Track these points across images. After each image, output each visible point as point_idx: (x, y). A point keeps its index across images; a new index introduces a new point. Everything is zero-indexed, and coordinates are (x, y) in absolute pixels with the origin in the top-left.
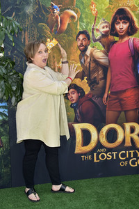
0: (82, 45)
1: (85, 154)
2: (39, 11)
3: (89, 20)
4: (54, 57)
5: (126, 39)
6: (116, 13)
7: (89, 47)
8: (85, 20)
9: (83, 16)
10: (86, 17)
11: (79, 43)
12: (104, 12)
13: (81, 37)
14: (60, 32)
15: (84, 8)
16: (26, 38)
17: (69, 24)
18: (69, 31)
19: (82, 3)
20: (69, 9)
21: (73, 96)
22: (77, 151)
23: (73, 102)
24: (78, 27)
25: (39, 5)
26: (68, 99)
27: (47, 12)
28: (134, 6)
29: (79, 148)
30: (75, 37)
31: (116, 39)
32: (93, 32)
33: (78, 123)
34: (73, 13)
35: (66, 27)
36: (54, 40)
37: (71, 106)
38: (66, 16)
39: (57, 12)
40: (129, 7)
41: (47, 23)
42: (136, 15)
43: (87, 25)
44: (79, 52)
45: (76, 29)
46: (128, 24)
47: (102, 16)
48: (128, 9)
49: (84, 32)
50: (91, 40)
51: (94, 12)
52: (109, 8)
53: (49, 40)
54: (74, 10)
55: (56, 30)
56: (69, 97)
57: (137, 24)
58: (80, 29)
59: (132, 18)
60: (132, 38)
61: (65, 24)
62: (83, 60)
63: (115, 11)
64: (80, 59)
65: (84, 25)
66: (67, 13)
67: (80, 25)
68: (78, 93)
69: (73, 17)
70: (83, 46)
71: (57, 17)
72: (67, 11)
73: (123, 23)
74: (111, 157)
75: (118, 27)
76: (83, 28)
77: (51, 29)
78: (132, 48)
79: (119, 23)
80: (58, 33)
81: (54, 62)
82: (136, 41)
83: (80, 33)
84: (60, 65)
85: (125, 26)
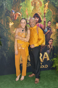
2: (7, 12)
4: (12, 29)
5: (38, 24)
6: (35, 15)
8: (24, 16)
9: (23, 15)
12: (30, 14)
16: (2, 21)
18: (18, 20)
19: (23, 11)
20: (18, 12)
25: (7, 10)
27: (10, 12)
34: (19, 14)
36: (12, 23)
38: (17, 15)
39: (14, 13)
40: (39, 13)
41: (10, 17)
48: (39, 14)
51: (27, 14)
52: (32, 13)
53: (10, 22)
55: (13, 19)
59: (40, 17)
60: (40, 23)
69: (19, 15)
71: (14, 15)
72: (17, 13)
77: (11, 19)
80: (14, 20)
81: (12, 31)
82: (41, 25)
84: (15, 32)
85: (38, 19)
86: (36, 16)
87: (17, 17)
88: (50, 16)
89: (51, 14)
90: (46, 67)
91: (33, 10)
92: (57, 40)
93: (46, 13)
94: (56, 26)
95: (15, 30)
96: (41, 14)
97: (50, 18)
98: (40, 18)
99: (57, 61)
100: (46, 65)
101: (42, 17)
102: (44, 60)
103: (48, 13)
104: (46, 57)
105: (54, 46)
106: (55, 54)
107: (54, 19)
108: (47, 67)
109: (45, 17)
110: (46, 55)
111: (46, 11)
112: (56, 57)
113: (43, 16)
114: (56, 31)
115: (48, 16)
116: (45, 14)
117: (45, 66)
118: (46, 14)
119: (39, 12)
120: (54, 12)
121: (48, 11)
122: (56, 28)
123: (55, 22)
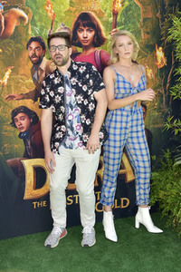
0: (34, 55)
1: (38, 200)
3: (43, 24)
5: (91, 51)
6: (79, 18)
7: (44, 58)
8: (38, 24)
9: (35, 18)
10: (40, 20)
11: (31, 53)
12: (63, 15)
13: (33, 45)
14: (5, 36)
15: (38, 8)
18: (16, 36)
19: (35, 2)
20: (16, 7)
21: (22, 122)
22: (27, 196)
23: (23, 131)
24: (30, 32)
26: (16, 127)
28: (100, 10)
29: (30, 192)
31: (80, 50)
33: (29, 158)
34: (22, 13)
35: (12, 30)
37: (20, 136)
38: (12, 17)
42: (103, 22)
43: (42, 29)
44: (31, 65)
45: (27, 34)
46: (93, 33)
47: (61, 20)
48: (93, 14)
49: (37, 39)
51: (50, 14)
52: (69, 11)
54: (23, 9)
56: (17, 124)
57: (104, 34)
58: (31, 34)
60: (98, 50)
61: (11, 26)
62: (36, 76)
63: (77, 14)
64: (33, 74)
65: (37, 30)
66: (14, 13)
67: (32, 30)
68: (29, 118)
69: (22, 18)
70: (36, 56)
71: (0, 17)
72: (14, 9)
73: (87, 30)
74: (72, 201)
75: (81, 35)
76: (36, 34)
78: (98, 62)
79: (83, 30)
80: (1, 38)
82: (104, 54)
83: (32, 40)
84: (5, 81)
85: (90, 35)
87: (14, 24)
88: (133, 23)
89: (139, 15)
90: (125, 205)
91: (71, 2)
92: (159, 109)
93: (120, 13)
94: (155, 57)
95: (7, 75)
96: (100, 14)
98: (98, 31)
99: (160, 181)
100: (122, 199)
101: (106, 27)
103: (127, 10)
104: (121, 171)
105: (151, 128)
107: (148, 33)
109: (115, 24)
111: (119, 6)
113: (108, 22)
114: (156, 76)
115: (125, 22)
116: (115, 14)
117: (119, 203)
119: (95, 9)
120: (149, 8)
121: (127, 3)
122: (157, 66)
123: (151, 43)
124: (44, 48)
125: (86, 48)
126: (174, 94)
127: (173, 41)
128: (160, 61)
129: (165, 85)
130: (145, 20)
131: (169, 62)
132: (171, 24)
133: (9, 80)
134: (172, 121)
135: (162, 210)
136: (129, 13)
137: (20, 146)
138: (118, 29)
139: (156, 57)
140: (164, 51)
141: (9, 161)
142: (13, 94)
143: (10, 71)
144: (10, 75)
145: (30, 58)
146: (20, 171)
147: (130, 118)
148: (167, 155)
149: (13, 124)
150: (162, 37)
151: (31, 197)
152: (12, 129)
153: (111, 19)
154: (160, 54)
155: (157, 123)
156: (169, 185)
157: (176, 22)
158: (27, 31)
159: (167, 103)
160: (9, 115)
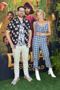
0: (10, 18)
1: (13, 67)
3: (13, 7)
5: (30, 15)
6: (25, 5)
8: (11, 7)
9: (10, 5)
10: (12, 6)
11: (9, 17)
12: (20, 3)
13: (10, 14)
15: (11, 2)
17: (4, 8)
18: (4, 11)
20: (3, 1)
23: (7, 44)
24: (8, 10)
26: (4, 42)
30: (7, 14)
32: (15, 12)
33: (10, 53)
34: (5, 3)
35: (2, 9)
37: (6, 45)
38: (2, 5)
40: (30, 2)
42: (33, 5)
43: (12, 9)
44: (9, 21)
45: (7, 11)
46: (30, 9)
48: (30, 3)
49: (11, 12)
50: (14, 15)
51: (15, 4)
52: (22, 2)
54: (6, 2)
56: (5, 41)
57: (34, 9)
58: (9, 11)
59: (32, 7)
60: (32, 15)
61: (2, 8)
63: (24, 3)
65: (11, 9)
66: (3, 3)
67: (9, 9)
69: (5, 5)
73: (28, 8)
76: (10, 10)
78: (32, 19)
79: (26, 9)
82: (34, 16)
83: (9, 12)
84: (0, 27)
86: (27, 5)
87: (3, 7)
88: (44, 5)
89: (45, 3)
93: (39, 2)
95: (1, 24)
96: (32, 3)
97: (44, 8)
99: (55, 59)
100: (42, 66)
101: (34, 7)
102: (39, 59)
104: (41, 56)
105: (51, 41)
106: (52, 51)
107: (49, 9)
108: (44, 68)
109: (37, 6)
110: (41, 53)
112: (54, 55)
113: (35, 5)
114: (52, 23)
115: (41, 5)
116: (37, 3)
118: (39, 4)
122: (52, 20)
123: (50, 12)
124: (13, 15)
125: (28, 15)
126: (58, 29)
127: (58, 11)
128: (53, 18)
129: (55, 26)
130: (48, 4)
131: (56, 18)
132: (57, 5)
133: (2, 26)
134: (58, 39)
135: (56, 69)
136: (42, 2)
137: (6, 49)
138: (38, 8)
139: (52, 17)
140: (54, 15)
141: (3, 54)
142: (3, 31)
143: (2, 23)
144: (2, 25)
145: (9, 19)
146: (7, 57)
147: (40, 39)
148: (57, 50)
149: (4, 41)
150: (54, 10)
151: (10, 66)
152: (4, 43)
153: (36, 4)
154: (53, 16)
155: (53, 40)
156: (58, 61)
157: (58, 4)
158: (7, 9)
159: (56, 32)
160: (2, 38)
